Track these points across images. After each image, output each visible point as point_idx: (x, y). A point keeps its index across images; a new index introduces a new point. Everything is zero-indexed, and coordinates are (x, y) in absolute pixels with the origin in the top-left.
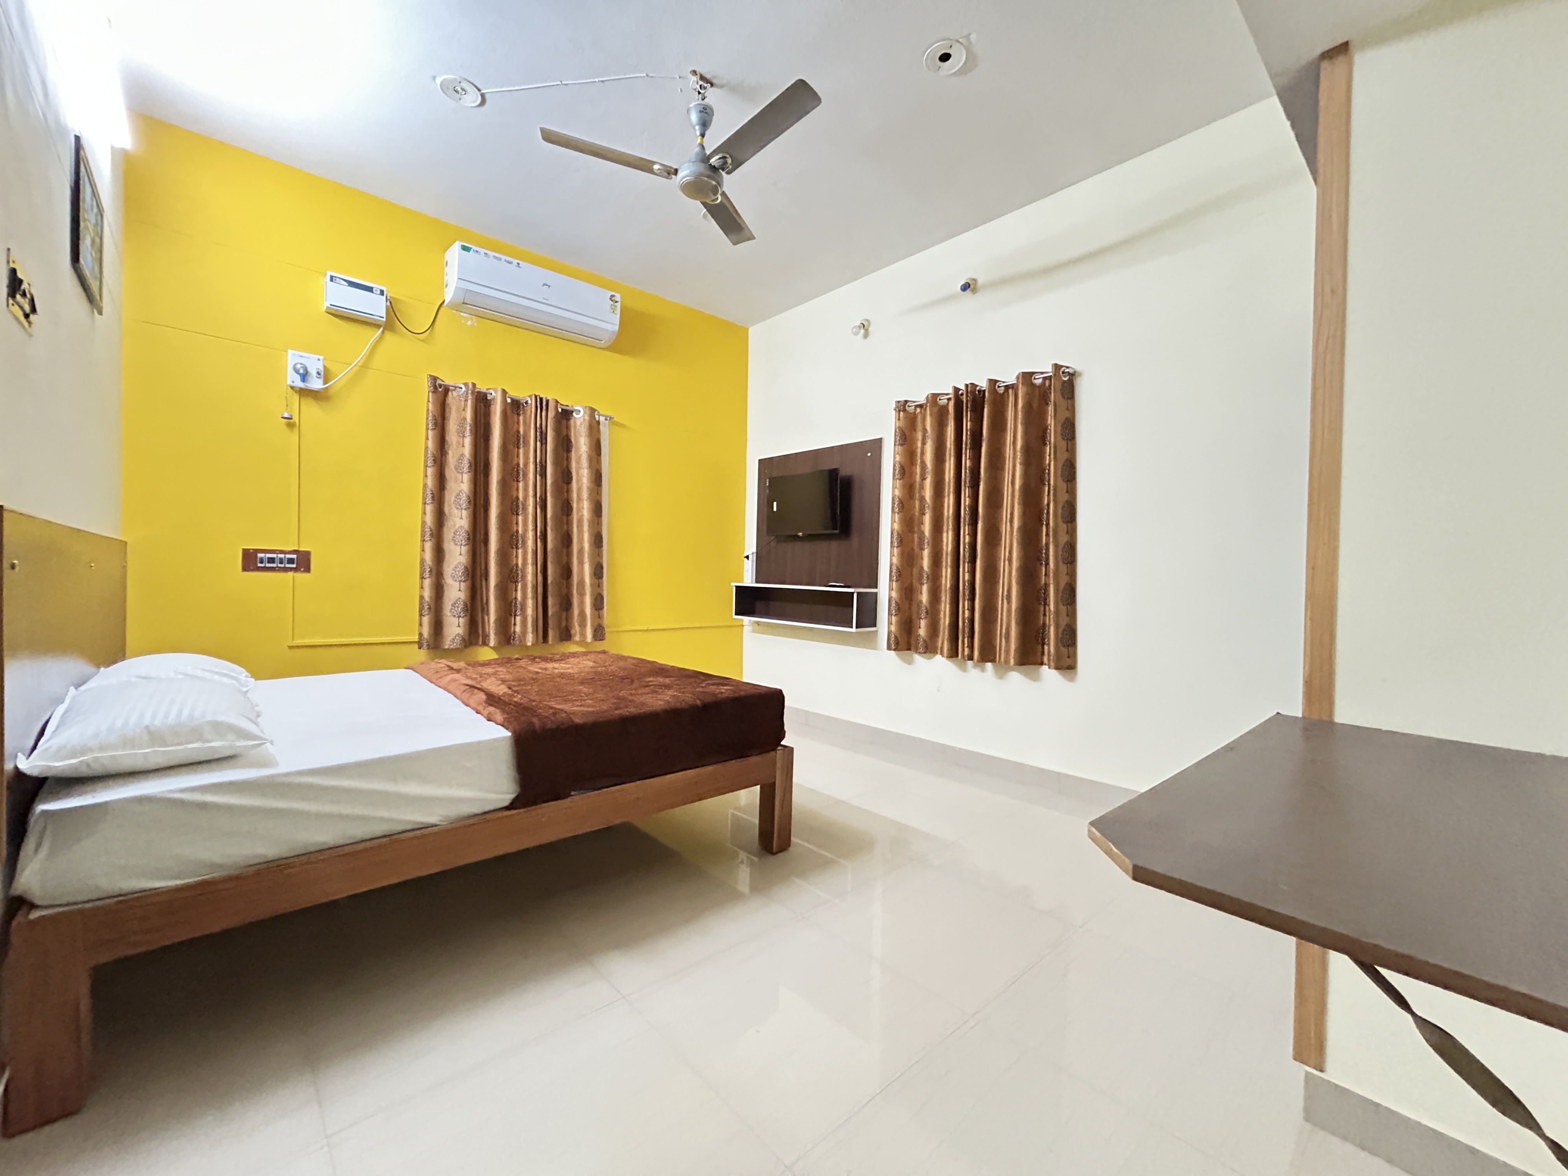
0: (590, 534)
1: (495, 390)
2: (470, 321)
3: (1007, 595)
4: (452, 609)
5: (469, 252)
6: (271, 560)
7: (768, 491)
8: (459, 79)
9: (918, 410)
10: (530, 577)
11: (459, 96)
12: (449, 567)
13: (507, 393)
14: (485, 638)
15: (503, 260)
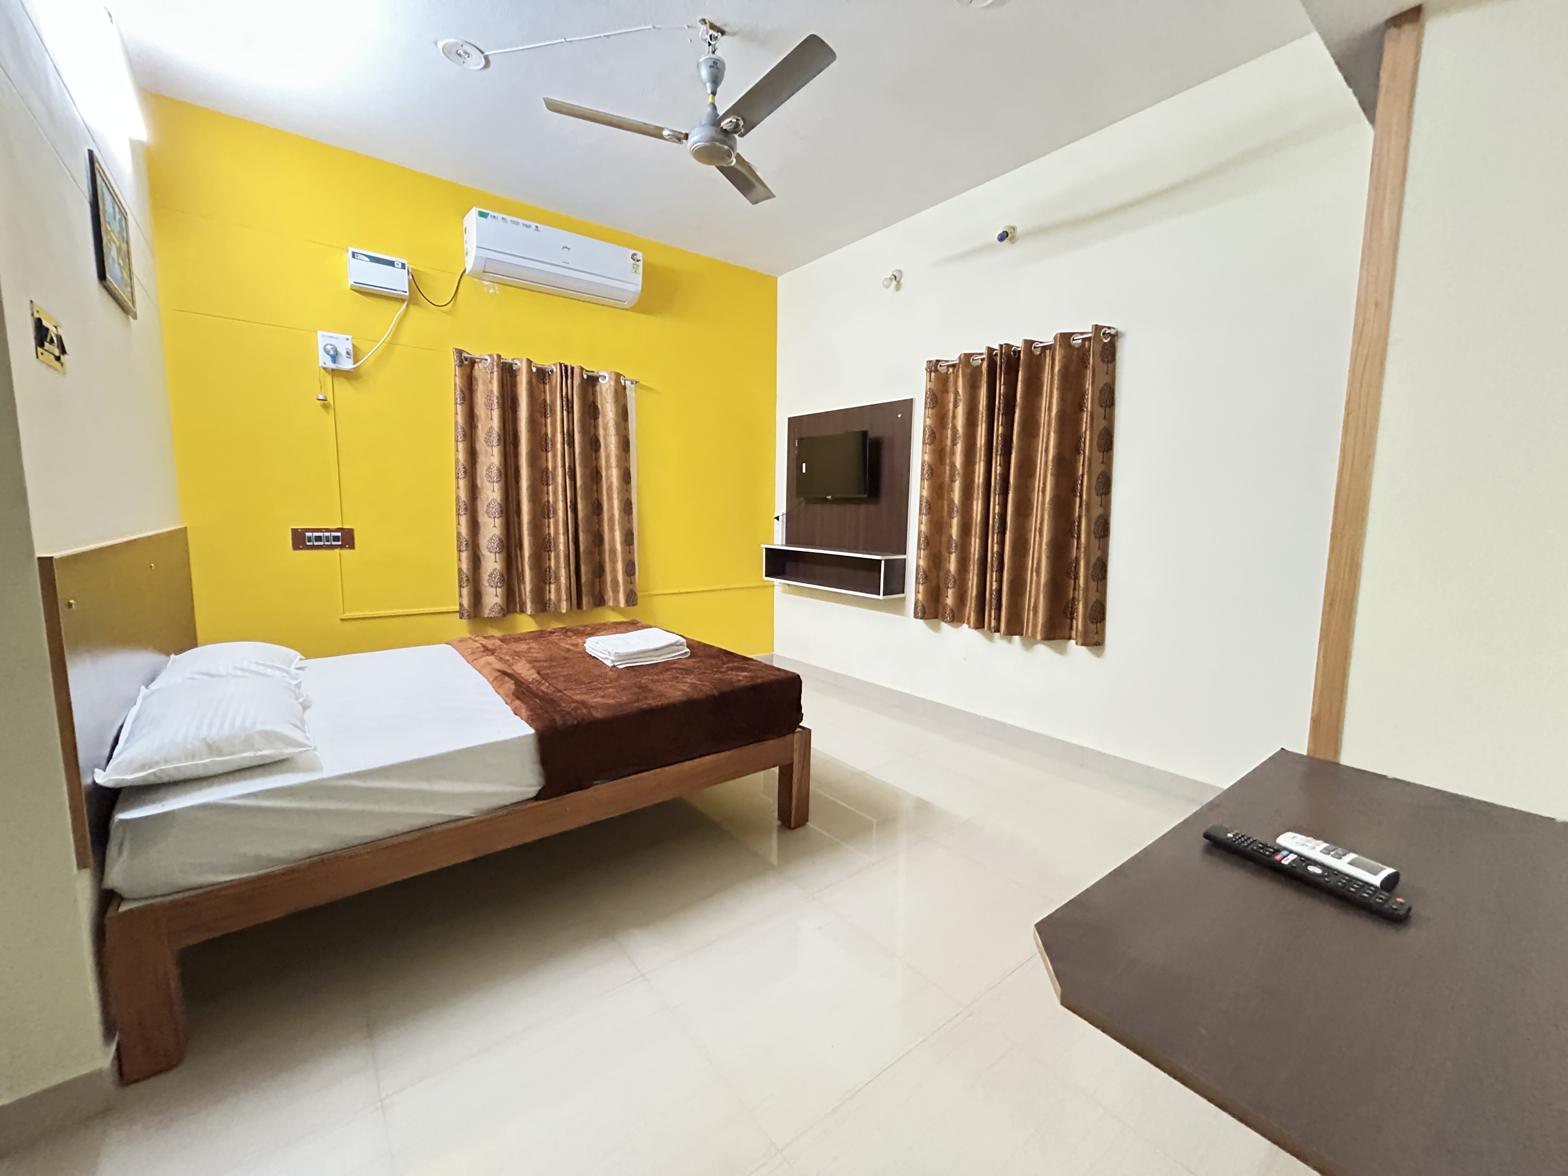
0: (620, 501)
1: (521, 360)
2: (492, 289)
3: (1036, 568)
4: (489, 579)
5: (486, 218)
6: (319, 539)
7: (797, 452)
8: (460, 42)
9: (951, 370)
10: (562, 547)
11: (462, 60)
12: (485, 538)
13: (531, 362)
14: (523, 606)
15: (521, 225)
